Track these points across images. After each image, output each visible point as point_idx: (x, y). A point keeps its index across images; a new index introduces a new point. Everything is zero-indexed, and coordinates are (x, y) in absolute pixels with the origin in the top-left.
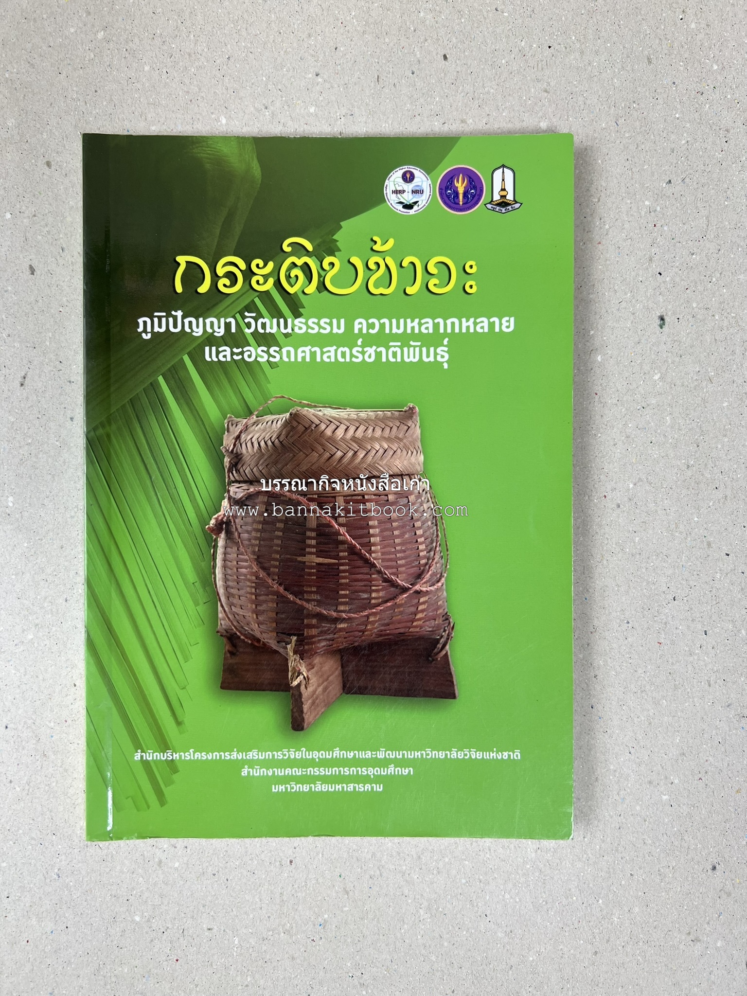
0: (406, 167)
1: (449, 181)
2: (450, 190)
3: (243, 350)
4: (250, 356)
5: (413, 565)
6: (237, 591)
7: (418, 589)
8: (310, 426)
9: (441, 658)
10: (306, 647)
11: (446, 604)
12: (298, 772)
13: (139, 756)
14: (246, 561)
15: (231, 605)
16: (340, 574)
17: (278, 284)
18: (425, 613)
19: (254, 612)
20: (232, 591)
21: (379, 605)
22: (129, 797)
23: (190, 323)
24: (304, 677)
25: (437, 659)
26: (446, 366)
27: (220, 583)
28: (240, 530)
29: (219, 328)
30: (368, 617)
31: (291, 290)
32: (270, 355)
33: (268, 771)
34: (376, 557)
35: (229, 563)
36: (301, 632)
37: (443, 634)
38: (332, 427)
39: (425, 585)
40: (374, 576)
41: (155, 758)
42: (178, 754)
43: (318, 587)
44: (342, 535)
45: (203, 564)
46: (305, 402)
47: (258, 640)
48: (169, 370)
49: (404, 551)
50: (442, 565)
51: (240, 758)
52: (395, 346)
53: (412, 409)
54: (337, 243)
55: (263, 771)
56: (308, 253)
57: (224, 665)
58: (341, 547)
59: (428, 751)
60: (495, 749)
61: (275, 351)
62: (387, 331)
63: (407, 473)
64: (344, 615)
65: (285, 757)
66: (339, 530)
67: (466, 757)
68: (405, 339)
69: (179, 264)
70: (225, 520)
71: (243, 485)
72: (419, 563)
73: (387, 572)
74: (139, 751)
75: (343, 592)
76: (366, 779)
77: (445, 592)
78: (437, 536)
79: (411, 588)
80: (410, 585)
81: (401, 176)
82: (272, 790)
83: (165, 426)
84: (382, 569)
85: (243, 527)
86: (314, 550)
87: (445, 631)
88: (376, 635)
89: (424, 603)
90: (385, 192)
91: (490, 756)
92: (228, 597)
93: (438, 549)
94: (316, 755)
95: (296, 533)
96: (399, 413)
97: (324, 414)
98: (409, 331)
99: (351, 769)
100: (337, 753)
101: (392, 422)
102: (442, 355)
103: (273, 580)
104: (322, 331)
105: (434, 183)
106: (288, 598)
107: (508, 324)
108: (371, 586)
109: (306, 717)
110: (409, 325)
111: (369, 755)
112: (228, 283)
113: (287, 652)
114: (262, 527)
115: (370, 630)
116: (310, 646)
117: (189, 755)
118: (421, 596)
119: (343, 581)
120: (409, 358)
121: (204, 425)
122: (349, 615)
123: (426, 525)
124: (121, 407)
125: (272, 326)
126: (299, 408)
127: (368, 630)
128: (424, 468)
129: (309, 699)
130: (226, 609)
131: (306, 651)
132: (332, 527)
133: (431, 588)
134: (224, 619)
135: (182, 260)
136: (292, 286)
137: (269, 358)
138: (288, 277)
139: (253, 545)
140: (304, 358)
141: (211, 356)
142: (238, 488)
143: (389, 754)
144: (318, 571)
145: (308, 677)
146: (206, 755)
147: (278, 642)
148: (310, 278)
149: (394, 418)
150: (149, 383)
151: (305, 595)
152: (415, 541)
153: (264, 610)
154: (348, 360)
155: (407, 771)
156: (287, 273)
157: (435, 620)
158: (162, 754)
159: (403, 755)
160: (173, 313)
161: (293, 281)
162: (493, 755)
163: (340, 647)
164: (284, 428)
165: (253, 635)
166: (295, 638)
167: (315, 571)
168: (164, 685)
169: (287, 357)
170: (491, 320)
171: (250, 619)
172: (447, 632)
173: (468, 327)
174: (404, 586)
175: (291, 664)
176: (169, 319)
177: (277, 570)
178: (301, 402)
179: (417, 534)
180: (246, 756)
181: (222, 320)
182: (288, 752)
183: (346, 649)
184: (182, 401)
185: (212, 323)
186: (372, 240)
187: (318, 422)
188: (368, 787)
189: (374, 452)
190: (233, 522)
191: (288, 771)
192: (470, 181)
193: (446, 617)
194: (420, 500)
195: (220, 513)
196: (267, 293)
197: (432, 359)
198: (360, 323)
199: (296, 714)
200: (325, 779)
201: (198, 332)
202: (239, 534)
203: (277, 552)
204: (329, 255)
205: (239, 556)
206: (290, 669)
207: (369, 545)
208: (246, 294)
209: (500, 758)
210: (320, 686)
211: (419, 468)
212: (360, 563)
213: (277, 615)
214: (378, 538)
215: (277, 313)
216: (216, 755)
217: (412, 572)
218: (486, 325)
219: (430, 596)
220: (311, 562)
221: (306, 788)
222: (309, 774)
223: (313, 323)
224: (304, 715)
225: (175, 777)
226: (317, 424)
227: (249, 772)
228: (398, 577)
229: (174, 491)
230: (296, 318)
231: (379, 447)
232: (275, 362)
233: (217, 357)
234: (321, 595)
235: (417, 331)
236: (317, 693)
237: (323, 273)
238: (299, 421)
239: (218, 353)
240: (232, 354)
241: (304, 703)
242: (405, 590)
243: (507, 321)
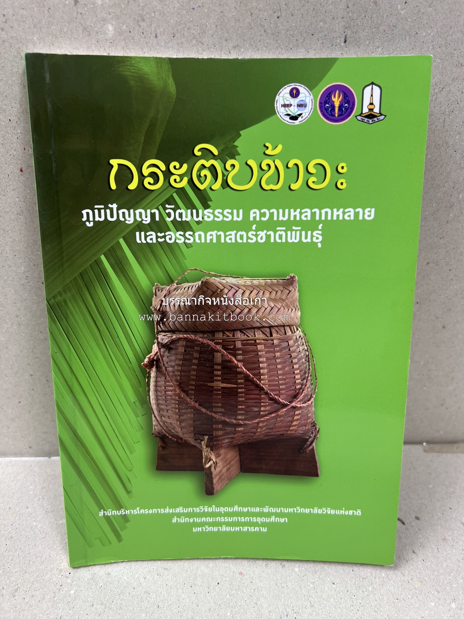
0: (293, 84)
1: (327, 96)
2: (328, 104)
3: (165, 234)
4: (170, 239)
5: (291, 389)
6: (166, 407)
7: (294, 405)
8: (216, 290)
9: (309, 451)
10: (215, 443)
11: (314, 416)
12: (210, 520)
13: (102, 514)
14: (172, 386)
15: (161, 416)
16: (238, 395)
17: (191, 182)
18: (298, 422)
19: (177, 420)
20: (162, 407)
21: (266, 415)
22: (97, 538)
23: (124, 213)
24: (214, 462)
25: (306, 451)
26: (320, 245)
27: (153, 401)
28: (166, 365)
29: (146, 217)
30: (258, 423)
31: (202, 187)
32: (186, 238)
33: (190, 519)
34: (264, 382)
35: (159, 388)
36: (211, 433)
37: (311, 435)
38: (233, 291)
39: (299, 403)
40: (262, 396)
41: (113, 514)
42: (129, 511)
43: (222, 403)
44: (239, 368)
45: (140, 389)
46: (213, 273)
47: (182, 439)
48: (109, 250)
49: (285, 379)
50: (312, 389)
51: (171, 512)
52: (281, 231)
53: (293, 278)
54: (238, 149)
55: (187, 520)
56: (214, 157)
57: (158, 455)
58: (239, 376)
59: (298, 508)
60: (344, 509)
61: (189, 235)
62: (275, 219)
63: (288, 324)
64: (241, 422)
65: (201, 511)
66: (238, 364)
67: (323, 513)
68: (289, 225)
69: (112, 166)
70: (155, 358)
71: (168, 334)
72: (296, 388)
73: (272, 394)
74: (102, 510)
75: (240, 407)
76: (256, 524)
77: (313, 408)
78: (309, 369)
79: (289, 405)
80: (289, 402)
81: (289, 92)
82: (193, 530)
83: (108, 293)
84: (269, 392)
85: (168, 363)
86: (220, 378)
87: (312, 433)
88: (264, 435)
89: (298, 415)
90: (275, 106)
91: (340, 513)
92: (159, 411)
93: (309, 378)
94: (222, 510)
95: (207, 367)
96: (282, 280)
97: (227, 282)
98: (292, 219)
99: (246, 518)
100: (236, 508)
101: (277, 287)
102: (317, 237)
103: (191, 399)
104: (225, 219)
105: (315, 97)
106: (202, 411)
107: (369, 214)
108: (260, 403)
109: (215, 487)
110: (293, 214)
111: (258, 509)
112: (152, 181)
113: (202, 446)
114: (182, 363)
115: (260, 432)
116: (218, 442)
117: (136, 511)
118: (296, 410)
119: (241, 399)
120: (291, 239)
121: (138, 291)
122: (244, 422)
123: (301, 361)
124: (73, 279)
125: (187, 216)
126: (208, 278)
127: (258, 432)
128: (300, 322)
129: (217, 476)
130: (158, 419)
131: (215, 446)
132: (233, 362)
133: (304, 405)
134: (157, 426)
135: (115, 162)
136: (202, 184)
137: (185, 240)
138: (199, 176)
139: (176, 376)
140: (211, 240)
141: (140, 239)
142: (164, 336)
143: (271, 510)
144: (223, 393)
145: (216, 462)
146: (148, 511)
147: (195, 440)
148: (216, 177)
149: (279, 285)
150: (93, 261)
151: (214, 408)
152: (293, 372)
153: (185, 419)
154: (245, 241)
155: (283, 520)
156: (198, 173)
157: (306, 426)
158: (118, 511)
159: (281, 510)
160: (110, 205)
161: (202, 179)
162: (342, 512)
163: (239, 443)
164: (197, 292)
165: (177, 436)
166: (207, 437)
167: (220, 392)
168: (117, 469)
169: (199, 239)
170: (357, 210)
171: (175, 425)
172: (314, 434)
173: (338, 216)
174: (284, 403)
175: (204, 454)
176: (107, 210)
177: (194, 392)
178: (209, 273)
179: (294, 367)
180: (175, 511)
181: (148, 211)
182: (203, 508)
183: (242, 444)
184: (120, 274)
185: (141, 214)
186: (265, 146)
187: (222, 288)
188: (257, 529)
189: (264, 309)
190: (161, 360)
191: (204, 519)
192: (344, 96)
193: (314, 425)
194: (297, 344)
195: (151, 354)
196: (183, 189)
197: (309, 240)
198: (255, 213)
199: (209, 485)
200: (228, 524)
201: (130, 221)
202: (166, 368)
203: (193, 380)
204: (230, 159)
205: (166, 383)
206: (204, 457)
207: (260, 374)
208: (166, 190)
209: (347, 514)
210: (225, 467)
211: (296, 321)
212: (253, 387)
213: (194, 422)
214: (266, 370)
215: (190, 206)
216: (155, 511)
217: (290, 393)
218: (352, 214)
219: (303, 410)
220: (218, 387)
221: (215, 529)
222: (217, 520)
223: (219, 213)
224: (214, 486)
225: (128, 524)
226: (222, 289)
227: (177, 521)
228: (280, 397)
229: (117, 339)
230: (205, 209)
231: (267, 306)
232: (190, 243)
233: (146, 239)
234: (225, 409)
235: (298, 219)
236: (223, 472)
237: (226, 173)
238: (209, 287)
239: (146, 237)
240: (157, 237)
241: (214, 478)
242: (285, 406)
243: (369, 211)
